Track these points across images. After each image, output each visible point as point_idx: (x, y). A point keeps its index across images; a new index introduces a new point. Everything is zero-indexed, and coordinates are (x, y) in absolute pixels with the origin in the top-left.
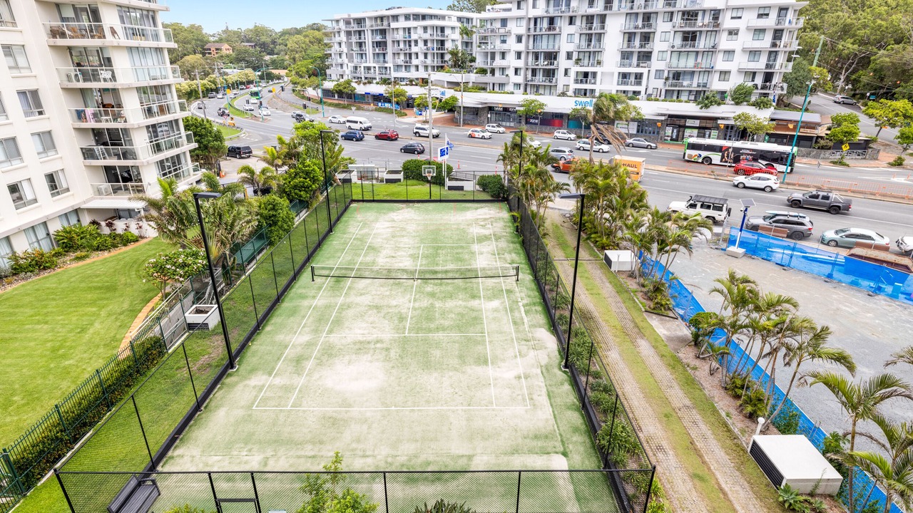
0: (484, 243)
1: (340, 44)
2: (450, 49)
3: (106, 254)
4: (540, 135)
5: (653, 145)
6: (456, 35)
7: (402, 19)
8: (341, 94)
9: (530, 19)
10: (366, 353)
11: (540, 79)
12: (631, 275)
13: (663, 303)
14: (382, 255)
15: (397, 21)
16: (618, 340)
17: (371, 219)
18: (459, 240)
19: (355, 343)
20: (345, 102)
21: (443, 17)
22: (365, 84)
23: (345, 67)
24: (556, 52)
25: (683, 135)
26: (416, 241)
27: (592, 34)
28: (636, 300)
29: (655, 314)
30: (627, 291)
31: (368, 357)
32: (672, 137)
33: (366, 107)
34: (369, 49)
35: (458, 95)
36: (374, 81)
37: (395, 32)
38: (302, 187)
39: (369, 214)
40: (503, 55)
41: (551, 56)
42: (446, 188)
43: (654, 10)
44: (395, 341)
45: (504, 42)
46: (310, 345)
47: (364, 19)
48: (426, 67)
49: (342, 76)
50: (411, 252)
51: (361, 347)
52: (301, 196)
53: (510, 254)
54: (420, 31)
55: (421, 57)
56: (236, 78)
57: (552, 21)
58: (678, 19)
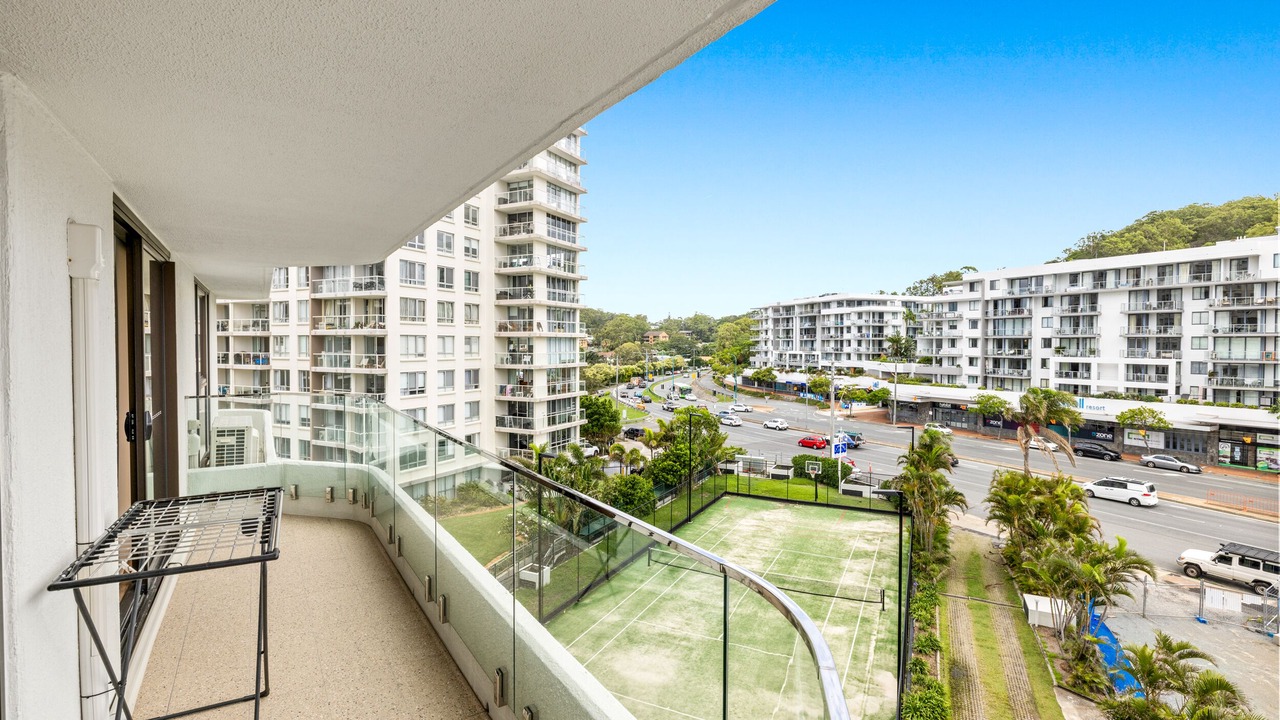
0: (860, 560)
1: (766, 331)
2: (890, 336)
3: (488, 510)
4: (1004, 441)
5: (1192, 467)
6: (900, 321)
7: (834, 306)
8: (761, 382)
9: (987, 302)
10: (668, 647)
11: (1005, 371)
12: (1056, 634)
13: (1087, 678)
14: (731, 552)
15: (829, 307)
16: (993, 711)
17: (738, 514)
18: (830, 551)
19: (660, 635)
20: (763, 390)
21: (884, 303)
22: (787, 372)
23: (769, 354)
24: (1027, 339)
25: (1256, 457)
26: (777, 545)
27: (1078, 317)
28: (1050, 668)
29: (1074, 693)
30: (1039, 654)
31: (668, 652)
32: (1232, 458)
33: (786, 396)
34: (796, 336)
35: (891, 387)
36: (798, 370)
37: (826, 319)
38: (671, 470)
39: (739, 509)
40: (953, 342)
41: (1021, 344)
42: (840, 492)
43: (1175, 285)
44: (703, 642)
45: (955, 327)
46: (616, 626)
47: (793, 306)
48: (860, 356)
49: (765, 364)
50: (766, 555)
51: (664, 640)
52: (667, 480)
53: (890, 578)
54: (854, 317)
55: (854, 344)
56: (665, 364)
57: (1017, 303)
58: (1217, 297)
